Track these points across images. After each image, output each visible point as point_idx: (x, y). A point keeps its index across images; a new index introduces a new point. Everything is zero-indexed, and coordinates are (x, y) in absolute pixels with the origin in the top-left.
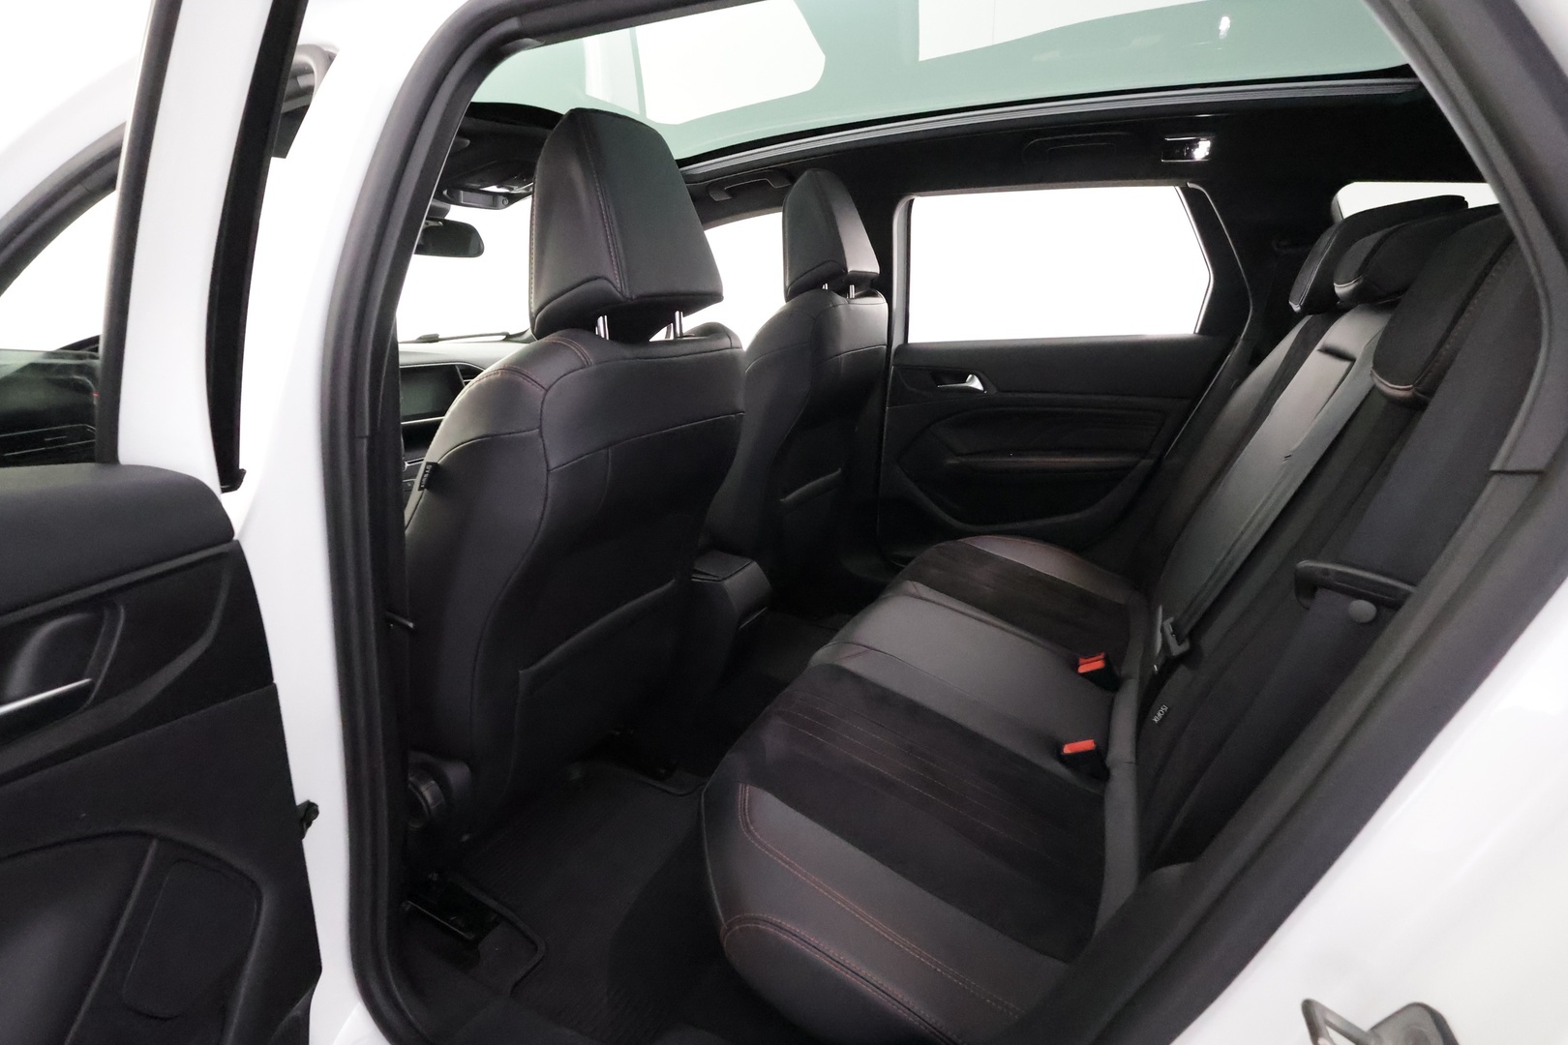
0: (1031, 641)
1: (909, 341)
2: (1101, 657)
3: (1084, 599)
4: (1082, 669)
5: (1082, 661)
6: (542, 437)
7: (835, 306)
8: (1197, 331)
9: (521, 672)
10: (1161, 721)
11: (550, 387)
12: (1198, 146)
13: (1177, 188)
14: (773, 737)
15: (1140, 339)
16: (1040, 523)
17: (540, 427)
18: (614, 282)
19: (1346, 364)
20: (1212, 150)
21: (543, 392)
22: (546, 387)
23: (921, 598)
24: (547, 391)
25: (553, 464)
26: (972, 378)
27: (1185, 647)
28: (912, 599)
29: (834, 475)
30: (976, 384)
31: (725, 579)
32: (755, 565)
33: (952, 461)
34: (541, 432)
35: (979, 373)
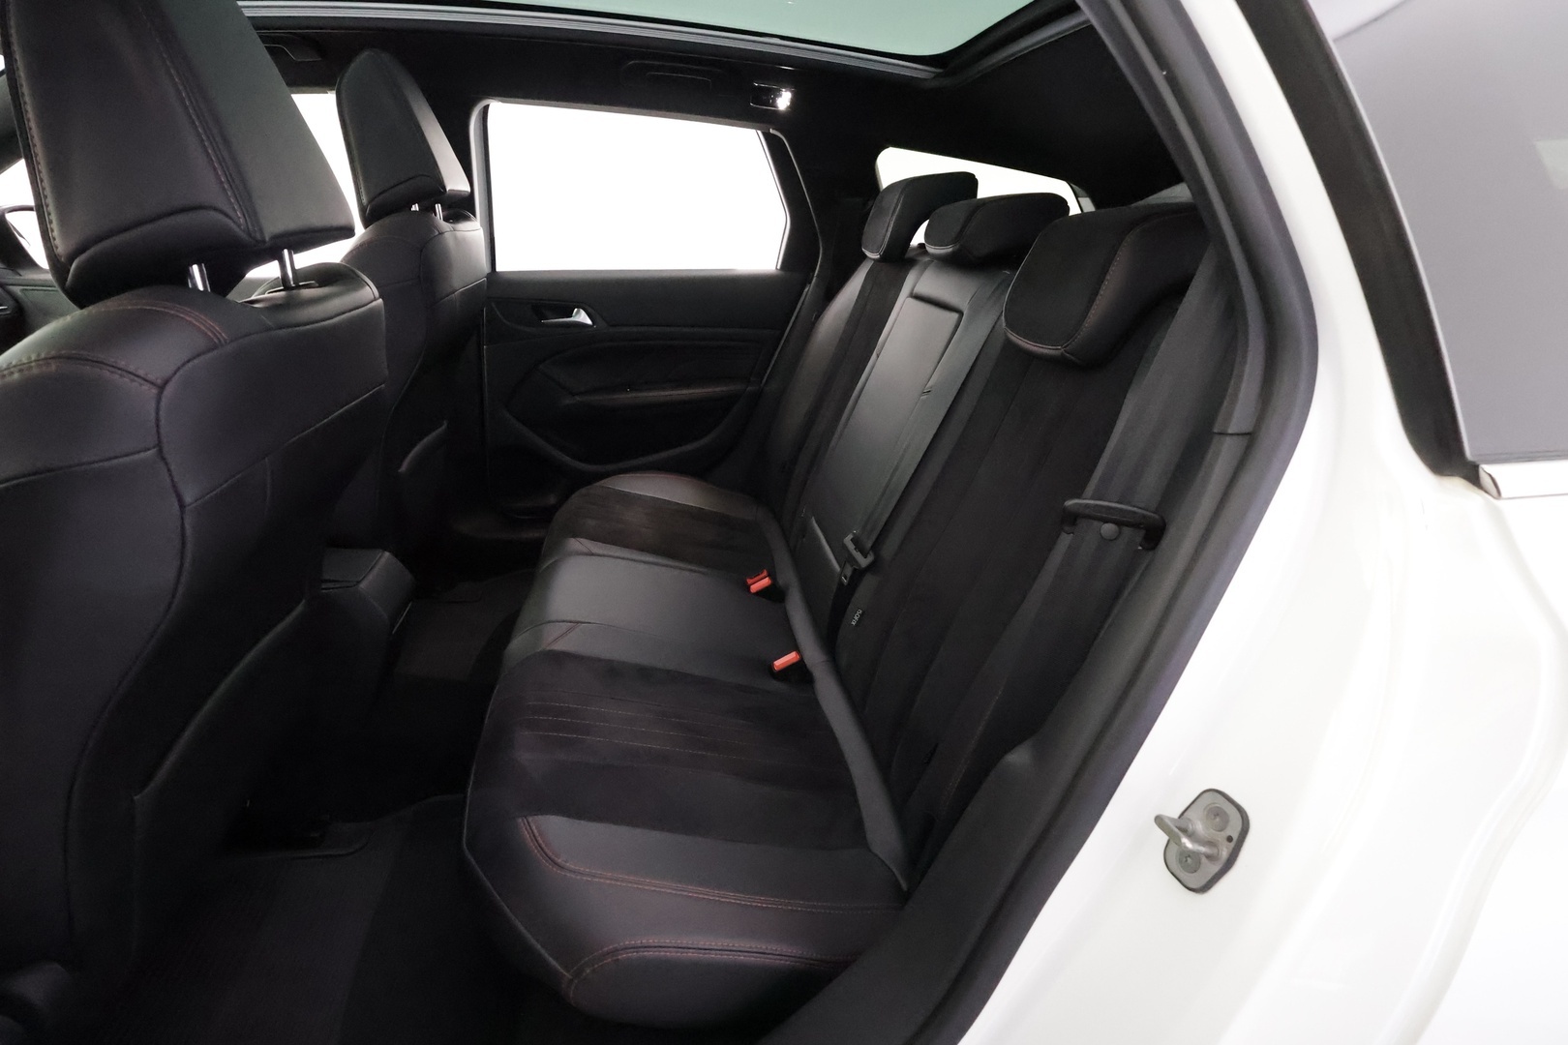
0: (699, 572)
1: (498, 269)
2: (765, 573)
3: (722, 521)
4: (754, 588)
5: (749, 581)
6: (163, 459)
7: (441, 233)
8: (779, 267)
9: (135, 798)
10: (858, 622)
11: (166, 382)
12: (781, 96)
13: (759, 132)
14: (529, 754)
15: (730, 273)
16: (664, 455)
17: (159, 445)
18: (236, 219)
19: (955, 316)
20: (793, 102)
21: (154, 391)
22: (159, 382)
23: (593, 555)
24: (162, 388)
25: (188, 499)
26: (577, 313)
27: (870, 558)
28: (581, 557)
29: (440, 430)
30: (582, 317)
31: (359, 582)
32: (387, 554)
33: (568, 401)
34: (160, 451)
35: (587, 307)
